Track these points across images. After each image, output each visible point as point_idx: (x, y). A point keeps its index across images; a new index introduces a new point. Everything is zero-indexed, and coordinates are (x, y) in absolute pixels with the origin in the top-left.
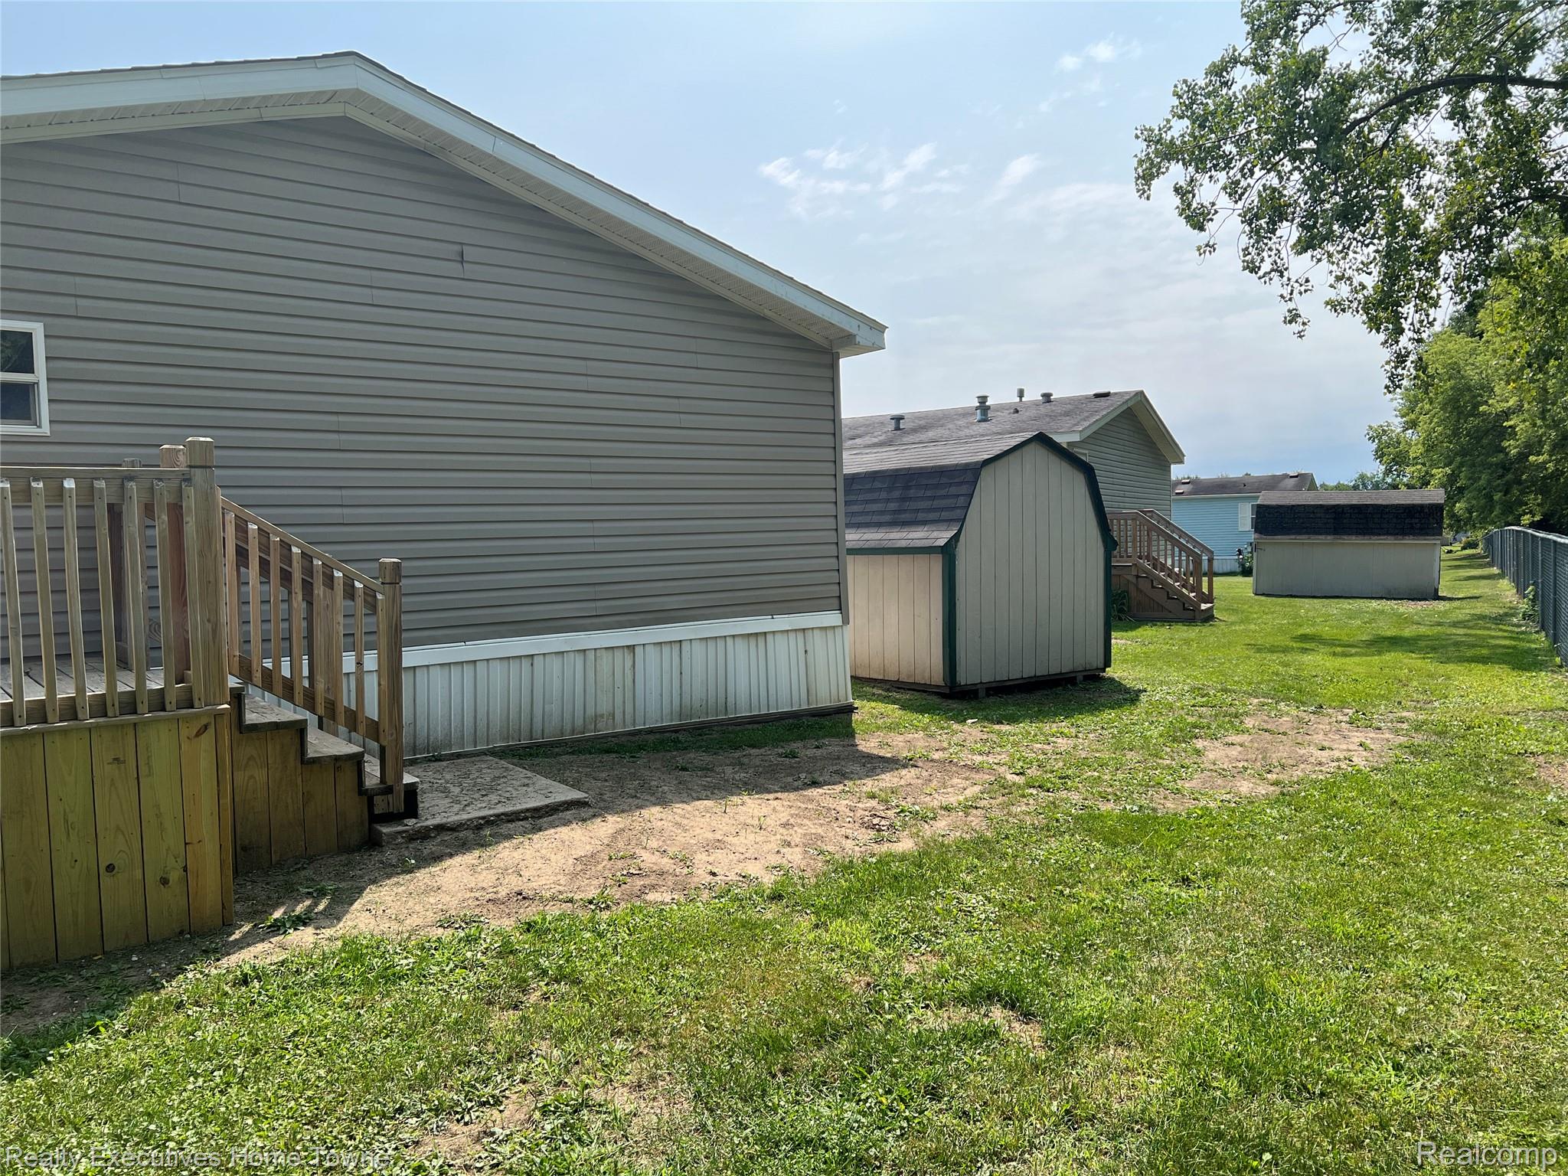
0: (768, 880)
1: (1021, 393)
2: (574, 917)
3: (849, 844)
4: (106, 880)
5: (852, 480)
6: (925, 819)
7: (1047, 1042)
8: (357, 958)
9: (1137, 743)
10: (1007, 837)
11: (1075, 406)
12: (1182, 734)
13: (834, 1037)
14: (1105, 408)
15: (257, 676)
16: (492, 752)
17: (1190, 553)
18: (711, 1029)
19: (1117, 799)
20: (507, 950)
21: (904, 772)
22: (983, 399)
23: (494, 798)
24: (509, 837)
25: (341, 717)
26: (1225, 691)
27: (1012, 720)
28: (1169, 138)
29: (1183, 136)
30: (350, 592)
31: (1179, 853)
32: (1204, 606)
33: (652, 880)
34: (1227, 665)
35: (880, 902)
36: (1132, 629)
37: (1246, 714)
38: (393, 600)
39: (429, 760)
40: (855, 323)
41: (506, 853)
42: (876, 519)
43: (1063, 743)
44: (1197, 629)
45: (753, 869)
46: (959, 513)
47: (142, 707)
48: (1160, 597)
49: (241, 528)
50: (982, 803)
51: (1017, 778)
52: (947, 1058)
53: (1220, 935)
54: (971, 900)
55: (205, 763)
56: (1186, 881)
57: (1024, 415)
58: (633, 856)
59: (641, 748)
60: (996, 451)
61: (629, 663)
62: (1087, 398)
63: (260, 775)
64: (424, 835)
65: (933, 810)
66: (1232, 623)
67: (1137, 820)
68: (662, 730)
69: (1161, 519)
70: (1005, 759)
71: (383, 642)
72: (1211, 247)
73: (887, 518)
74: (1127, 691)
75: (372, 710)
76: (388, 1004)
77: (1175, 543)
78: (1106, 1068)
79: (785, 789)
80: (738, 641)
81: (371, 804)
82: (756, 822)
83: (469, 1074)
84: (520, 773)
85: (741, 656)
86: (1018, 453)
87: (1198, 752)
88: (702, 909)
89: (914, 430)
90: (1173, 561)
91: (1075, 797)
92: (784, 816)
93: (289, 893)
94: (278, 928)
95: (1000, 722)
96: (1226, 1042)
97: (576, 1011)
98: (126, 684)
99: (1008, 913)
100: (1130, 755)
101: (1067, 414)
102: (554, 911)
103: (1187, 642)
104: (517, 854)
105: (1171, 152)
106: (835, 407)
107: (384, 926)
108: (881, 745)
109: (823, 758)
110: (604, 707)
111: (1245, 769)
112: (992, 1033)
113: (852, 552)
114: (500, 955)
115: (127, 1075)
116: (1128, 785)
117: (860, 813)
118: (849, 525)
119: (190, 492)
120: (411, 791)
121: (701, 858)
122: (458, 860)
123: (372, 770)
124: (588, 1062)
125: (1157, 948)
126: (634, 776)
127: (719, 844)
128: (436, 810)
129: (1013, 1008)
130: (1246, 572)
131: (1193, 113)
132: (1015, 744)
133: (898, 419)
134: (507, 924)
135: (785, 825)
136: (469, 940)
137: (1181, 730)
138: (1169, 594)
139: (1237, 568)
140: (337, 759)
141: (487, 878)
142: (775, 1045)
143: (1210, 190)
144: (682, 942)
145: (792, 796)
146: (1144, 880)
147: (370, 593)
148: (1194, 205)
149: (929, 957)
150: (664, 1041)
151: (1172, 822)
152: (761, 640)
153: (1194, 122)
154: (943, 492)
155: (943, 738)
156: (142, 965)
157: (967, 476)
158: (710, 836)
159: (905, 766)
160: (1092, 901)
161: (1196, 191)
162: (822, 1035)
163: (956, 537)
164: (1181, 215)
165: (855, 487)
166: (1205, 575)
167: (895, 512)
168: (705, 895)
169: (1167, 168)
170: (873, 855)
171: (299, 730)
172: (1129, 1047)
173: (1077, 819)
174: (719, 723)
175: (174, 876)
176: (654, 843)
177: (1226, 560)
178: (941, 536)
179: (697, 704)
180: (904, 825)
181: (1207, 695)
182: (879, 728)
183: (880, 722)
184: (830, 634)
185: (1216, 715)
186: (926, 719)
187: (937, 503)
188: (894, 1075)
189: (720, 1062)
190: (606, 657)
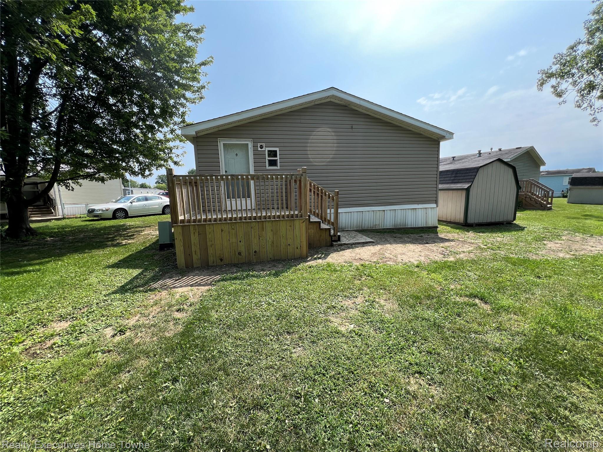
0: (416, 263)
1: (492, 149)
2: (371, 264)
3: (436, 257)
4: (288, 247)
5: (441, 172)
6: (457, 254)
7: (492, 310)
8: (329, 266)
9: (524, 240)
10: (481, 260)
11: (509, 152)
12: (539, 239)
13: (432, 298)
14: (519, 152)
15: (313, 212)
16: (354, 230)
17: (545, 191)
18: (402, 292)
19: (516, 254)
20: (358, 269)
21: (451, 242)
22: (480, 151)
23: (355, 239)
24: (358, 247)
25: (327, 221)
26: (555, 229)
27: (483, 232)
28: (551, 72)
29: (557, 70)
30: (329, 197)
31: (537, 270)
32: (548, 206)
33: (388, 259)
34: (556, 222)
35: (444, 271)
36: (523, 211)
37: (563, 235)
38: (337, 198)
39: (341, 231)
40: (446, 133)
41: (357, 250)
42: (447, 182)
43: (499, 239)
44: (546, 212)
45: (412, 260)
46: (472, 180)
47: (294, 217)
48: (534, 203)
49: (310, 185)
50: (474, 252)
51: (485, 247)
52: (462, 308)
53: (551, 292)
54: (470, 274)
55: (304, 228)
56: (539, 277)
57: (492, 155)
58: (384, 254)
59: (385, 232)
60: (484, 164)
61: (383, 214)
62: (514, 149)
63: (313, 231)
64: (341, 245)
65: (459, 252)
66: (558, 211)
67: (523, 260)
68: (390, 229)
69: (535, 181)
70: (481, 241)
71: (335, 207)
72: (564, 102)
73: (450, 181)
74: (520, 227)
75: (332, 220)
76: (335, 275)
77: (540, 188)
78: (510, 319)
79: (419, 244)
80: (409, 210)
81: (332, 238)
82: (413, 250)
83: (351, 291)
84: (360, 235)
85: (410, 213)
86: (491, 164)
87: (545, 244)
88: (400, 267)
89: (459, 160)
90: (539, 193)
91: (502, 253)
92: (420, 250)
93: (317, 253)
94: (315, 259)
95: (479, 233)
96: (552, 320)
97: (371, 283)
98: (292, 213)
99: (480, 278)
100: (521, 243)
101: (506, 154)
102: (367, 263)
103: (542, 215)
104: (359, 251)
105: (551, 75)
106: (438, 154)
107: (334, 261)
108: (445, 236)
109: (429, 238)
110: (377, 223)
111: (562, 250)
112: (476, 305)
113: (440, 190)
114: (356, 270)
115: (292, 280)
116: (520, 251)
117: (439, 251)
118: (440, 183)
119: (302, 177)
120: (339, 236)
121: (399, 256)
122: (348, 250)
123: (332, 232)
124: (375, 293)
125: (528, 293)
126: (384, 238)
127: (404, 254)
128: (344, 240)
129: (482, 300)
130: (565, 197)
131: (561, 62)
132: (484, 238)
133: (454, 158)
134: (358, 264)
135: (420, 251)
136: (350, 266)
137: (539, 238)
138: (536, 202)
139: (561, 195)
140: (326, 229)
141: (354, 255)
142: (417, 298)
143: (565, 84)
144: (395, 273)
145: (422, 245)
146: (525, 275)
147: (333, 197)
148: (559, 90)
149: (458, 285)
150: (392, 292)
151: (534, 262)
152: (415, 210)
153: (561, 65)
154: (467, 175)
155: (463, 236)
156: (294, 262)
157: (476, 170)
158: (402, 252)
159: (452, 241)
160: (507, 278)
161: (560, 86)
162: (429, 297)
163: (470, 186)
164: (553, 94)
165: (442, 174)
166: (550, 197)
167: (453, 180)
168: (401, 264)
169: (550, 81)
170: (443, 260)
171: (319, 223)
172: (518, 315)
173: (503, 258)
174: (403, 228)
175: (299, 247)
176: (389, 252)
177: (557, 193)
178: (466, 186)
179: (398, 223)
180: (451, 255)
181: (549, 230)
182: (444, 232)
183: (445, 231)
184: (433, 209)
185: (552, 235)
186: (458, 231)
187: (465, 177)
188: (448, 309)
189: (404, 298)
190: (378, 212)
